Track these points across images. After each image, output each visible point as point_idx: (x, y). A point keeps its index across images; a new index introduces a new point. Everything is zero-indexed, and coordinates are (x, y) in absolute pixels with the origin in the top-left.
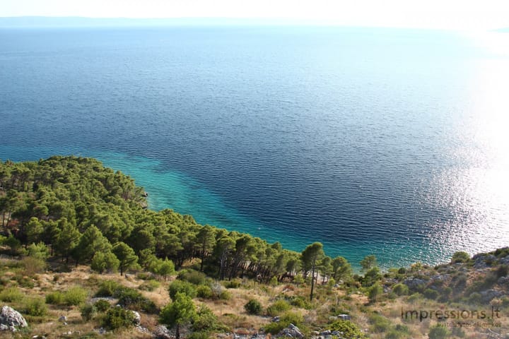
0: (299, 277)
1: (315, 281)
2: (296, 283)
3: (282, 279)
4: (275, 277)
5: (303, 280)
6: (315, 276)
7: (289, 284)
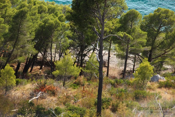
0: (66, 64)
1: (105, 69)
2: (59, 78)
3: (26, 70)
4: (8, 67)
5: (76, 70)
6: (105, 58)
7: (43, 81)
